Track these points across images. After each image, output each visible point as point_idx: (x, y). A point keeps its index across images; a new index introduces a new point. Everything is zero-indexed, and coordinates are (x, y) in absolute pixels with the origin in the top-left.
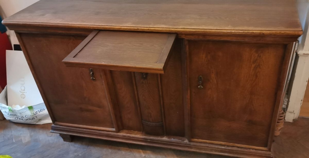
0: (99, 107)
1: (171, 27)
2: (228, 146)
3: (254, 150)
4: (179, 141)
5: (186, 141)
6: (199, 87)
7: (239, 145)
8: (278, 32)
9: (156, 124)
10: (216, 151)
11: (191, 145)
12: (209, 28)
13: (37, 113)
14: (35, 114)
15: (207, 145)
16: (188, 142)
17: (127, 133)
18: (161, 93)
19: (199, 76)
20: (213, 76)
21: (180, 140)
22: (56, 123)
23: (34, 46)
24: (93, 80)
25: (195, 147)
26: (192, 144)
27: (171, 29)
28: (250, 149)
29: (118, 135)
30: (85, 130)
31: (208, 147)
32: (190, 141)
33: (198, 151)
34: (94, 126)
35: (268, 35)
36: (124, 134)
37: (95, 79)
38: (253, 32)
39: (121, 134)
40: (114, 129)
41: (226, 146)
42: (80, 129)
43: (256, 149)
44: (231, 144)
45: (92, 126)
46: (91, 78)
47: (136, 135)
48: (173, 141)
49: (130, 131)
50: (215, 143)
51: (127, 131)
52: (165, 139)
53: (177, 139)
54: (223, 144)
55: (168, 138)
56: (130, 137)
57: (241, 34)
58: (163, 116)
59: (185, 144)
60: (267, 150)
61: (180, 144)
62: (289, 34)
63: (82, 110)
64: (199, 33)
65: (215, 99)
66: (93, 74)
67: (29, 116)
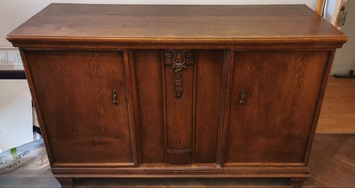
0: (117, 137)
1: (220, 37)
2: (264, 166)
3: (291, 167)
4: (211, 168)
5: (218, 167)
6: (240, 102)
7: (275, 164)
8: (327, 39)
9: (185, 151)
10: (251, 173)
11: (224, 171)
12: (260, 37)
13: (20, 157)
14: (18, 158)
15: (242, 168)
16: (220, 167)
17: (149, 167)
18: (194, 114)
19: (241, 90)
20: (256, 88)
21: (211, 166)
22: (54, 164)
23: (43, 67)
24: (116, 103)
25: (229, 172)
26: (225, 168)
27: (221, 39)
28: (286, 166)
29: (138, 170)
30: (94, 169)
31: (243, 170)
32: (223, 166)
33: (232, 176)
34: (107, 162)
35: (318, 42)
36: (146, 168)
37: (118, 103)
38: (304, 40)
39: (141, 168)
40: (132, 164)
41: (262, 167)
42: (89, 169)
43: (292, 166)
44: (267, 164)
45: (104, 162)
46: (114, 102)
47: (160, 168)
48: (204, 169)
49: (151, 164)
50: (250, 165)
51: (147, 164)
52: (194, 167)
53: (207, 166)
54: (259, 165)
55: (197, 166)
56: (153, 170)
57: (291, 41)
58: (194, 140)
59: (218, 170)
60: (304, 165)
61: (212, 170)
62: (337, 40)
63: (93, 143)
64: (249, 42)
65: (255, 114)
66: (116, 96)
67: (10, 161)
